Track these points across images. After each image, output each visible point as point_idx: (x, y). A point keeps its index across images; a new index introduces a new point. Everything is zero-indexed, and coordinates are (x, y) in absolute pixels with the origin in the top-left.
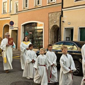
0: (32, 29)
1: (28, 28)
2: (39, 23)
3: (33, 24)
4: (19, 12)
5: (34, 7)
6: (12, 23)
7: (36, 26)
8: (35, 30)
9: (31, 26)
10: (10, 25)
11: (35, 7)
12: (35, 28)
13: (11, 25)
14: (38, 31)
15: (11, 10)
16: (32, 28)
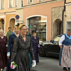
0: (36, 23)
1: (33, 21)
2: (43, 17)
3: (37, 18)
5: (39, 2)
6: (18, 17)
7: (40, 19)
8: (39, 23)
9: (35, 20)
11: (40, 2)
12: (39, 21)
13: (17, 19)
14: (42, 24)
16: (36, 21)
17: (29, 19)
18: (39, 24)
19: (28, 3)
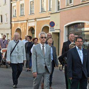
0: (77, 31)
1: (73, 29)
2: (87, 23)
3: (79, 25)
4: (61, 9)
5: (81, 3)
6: (52, 24)
7: (83, 27)
9: (77, 27)
10: (50, 27)
11: (83, 3)
12: (82, 29)
14: (86, 33)
15: (51, 7)
16: (78, 29)
17: (69, 27)
18: (82, 33)
19: (67, 4)
